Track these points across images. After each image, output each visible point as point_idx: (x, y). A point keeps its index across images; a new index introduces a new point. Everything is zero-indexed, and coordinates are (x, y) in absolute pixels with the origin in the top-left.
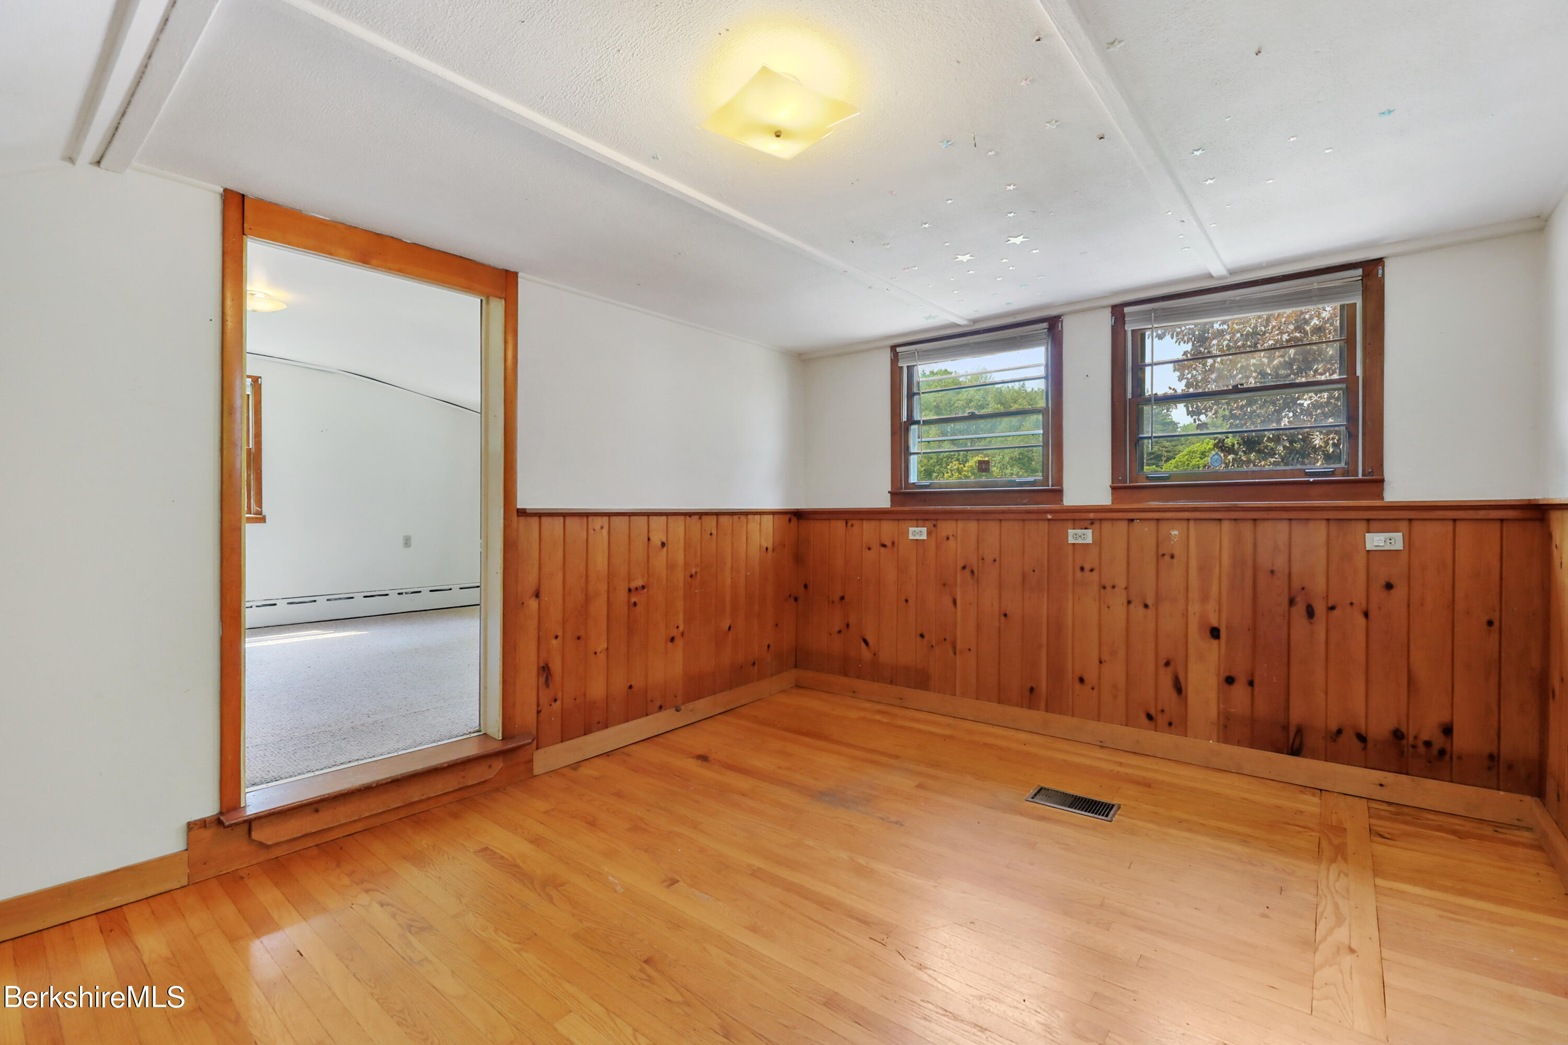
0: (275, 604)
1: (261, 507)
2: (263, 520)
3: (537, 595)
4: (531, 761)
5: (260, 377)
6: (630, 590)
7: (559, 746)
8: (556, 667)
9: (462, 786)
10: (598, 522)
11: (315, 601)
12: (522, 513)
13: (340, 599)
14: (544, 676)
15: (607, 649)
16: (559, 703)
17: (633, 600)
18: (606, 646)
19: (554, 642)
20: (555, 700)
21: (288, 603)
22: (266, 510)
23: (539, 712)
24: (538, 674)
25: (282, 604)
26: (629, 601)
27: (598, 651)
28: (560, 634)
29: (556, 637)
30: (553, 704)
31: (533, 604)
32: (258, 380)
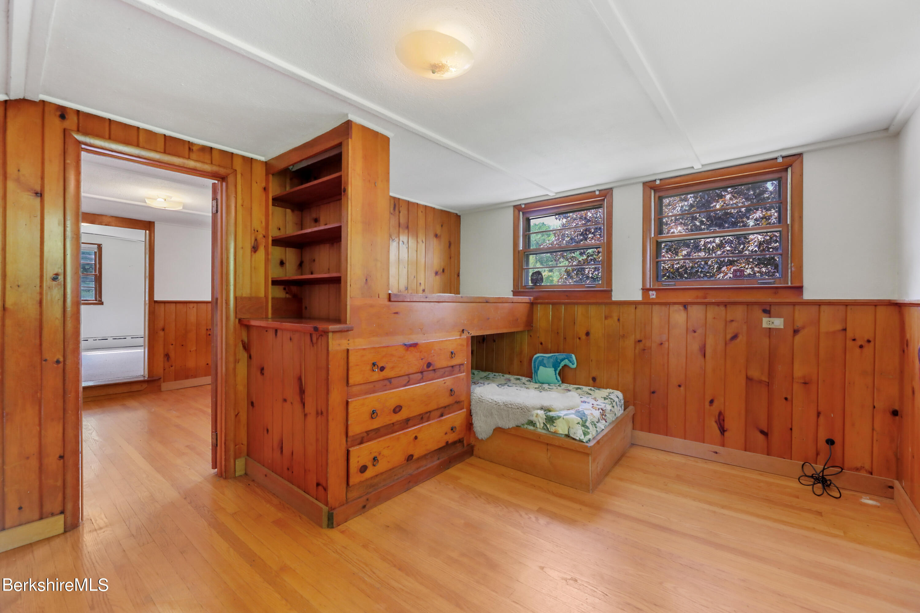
0: (107, 339)
1: (101, 298)
2: (102, 303)
3: (163, 330)
4: (160, 386)
5: (102, 244)
6: (207, 330)
7: (174, 382)
8: (172, 355)
9: (130, 391)
10: (191, 305)
11: (126, 338)
12: (156, 302)
13: (138, 338)
14: (167, 358)
15: (196, 350)
16: (173, 367)
17: (209, 333)
18: (195, 349)
19: (171, 346)
20: (172, 366)
21: (113, 339)
22: (103, 300)
23: (164, 370)
24: (164, 357)
25: (110, 339)
26: (207, 334)
27: (192, 350)
28: (174, 343)
29: (172, 345)
30: (171, 368)
31: (162, 333)
32: (100, 246)
